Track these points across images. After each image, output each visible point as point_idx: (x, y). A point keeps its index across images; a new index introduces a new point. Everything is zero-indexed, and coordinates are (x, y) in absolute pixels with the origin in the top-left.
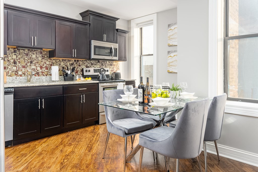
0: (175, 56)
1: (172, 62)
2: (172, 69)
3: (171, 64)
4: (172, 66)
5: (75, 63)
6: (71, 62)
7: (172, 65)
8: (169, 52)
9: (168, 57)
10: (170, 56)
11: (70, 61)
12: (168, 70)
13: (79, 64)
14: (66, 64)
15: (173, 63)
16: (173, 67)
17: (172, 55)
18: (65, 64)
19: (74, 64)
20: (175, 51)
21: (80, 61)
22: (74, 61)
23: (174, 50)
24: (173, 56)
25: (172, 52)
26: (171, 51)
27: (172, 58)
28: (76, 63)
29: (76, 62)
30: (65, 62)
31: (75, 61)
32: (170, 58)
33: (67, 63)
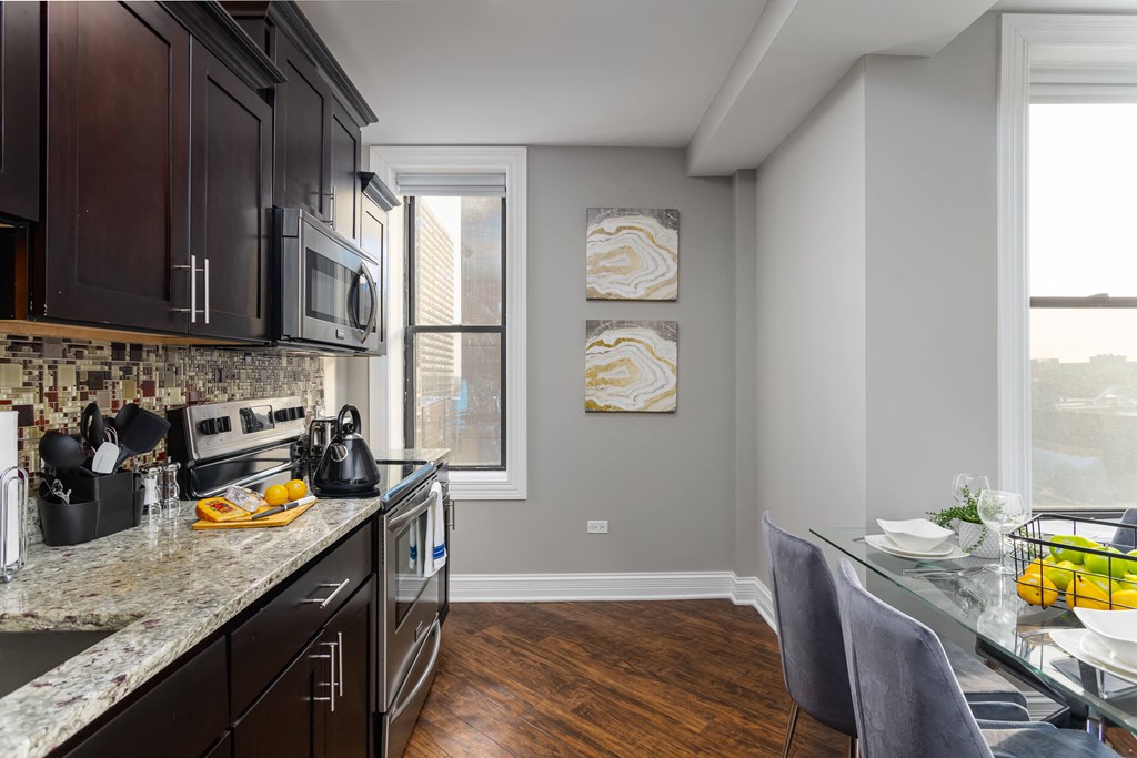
0: (623, 343)
1: (608, 368)
2: (610, 395)
3: (601, 375)
4: (605, 382)
5: (116, 372)
6: (86, 365)
7: (606, 378)
8: (592, 327)
9: (591, 346)
10: (601, 343)
11: (79, 355)
12: (587, 398)
13: (143, 378)
14: (48, 382)
15: (613, 372)
16: (612, 389)
17: (609, 337)
18: (41, 376)
19: (108, 375)
20: (623, 322)
21: (152, 356)
22: (107, 352)
23: (615, 319)
24: (611, 344)
25: (609, 326)
26: (605, 322)
27: (607, 352)
28: (127, 371)
29: (123, 363)
30: (37, 362)
31: (118, 348)
32: (596, 349)
33: (52, 367)
